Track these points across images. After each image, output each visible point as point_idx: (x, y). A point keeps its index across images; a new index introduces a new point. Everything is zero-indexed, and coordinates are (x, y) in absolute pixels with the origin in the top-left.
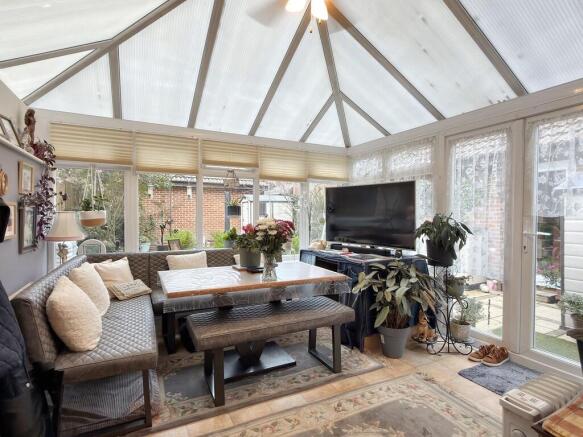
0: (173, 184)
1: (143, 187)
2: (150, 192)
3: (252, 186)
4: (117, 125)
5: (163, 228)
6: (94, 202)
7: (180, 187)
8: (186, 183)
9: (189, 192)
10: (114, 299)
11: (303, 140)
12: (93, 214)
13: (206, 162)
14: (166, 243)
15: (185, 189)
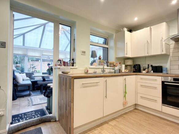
0: (36, 59)
1: (29, 60)
2: (30, 61)
3: (52, 60)
4: (23, 47)
5: (33, 68)
6: (18, 62)
7: (37, 60)
8: (39, 59)
9: (40, 61)
10: (23, 80)
11: (65, 50)
12: (18, 65)
13: (42, 55)
14: (33, 71)
15: (38, 61)
